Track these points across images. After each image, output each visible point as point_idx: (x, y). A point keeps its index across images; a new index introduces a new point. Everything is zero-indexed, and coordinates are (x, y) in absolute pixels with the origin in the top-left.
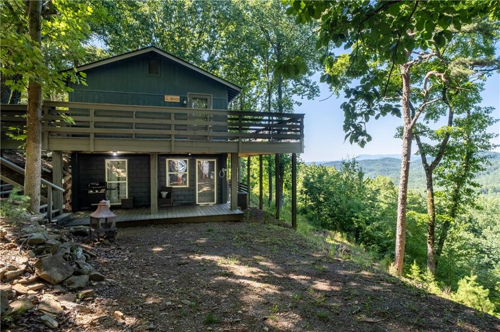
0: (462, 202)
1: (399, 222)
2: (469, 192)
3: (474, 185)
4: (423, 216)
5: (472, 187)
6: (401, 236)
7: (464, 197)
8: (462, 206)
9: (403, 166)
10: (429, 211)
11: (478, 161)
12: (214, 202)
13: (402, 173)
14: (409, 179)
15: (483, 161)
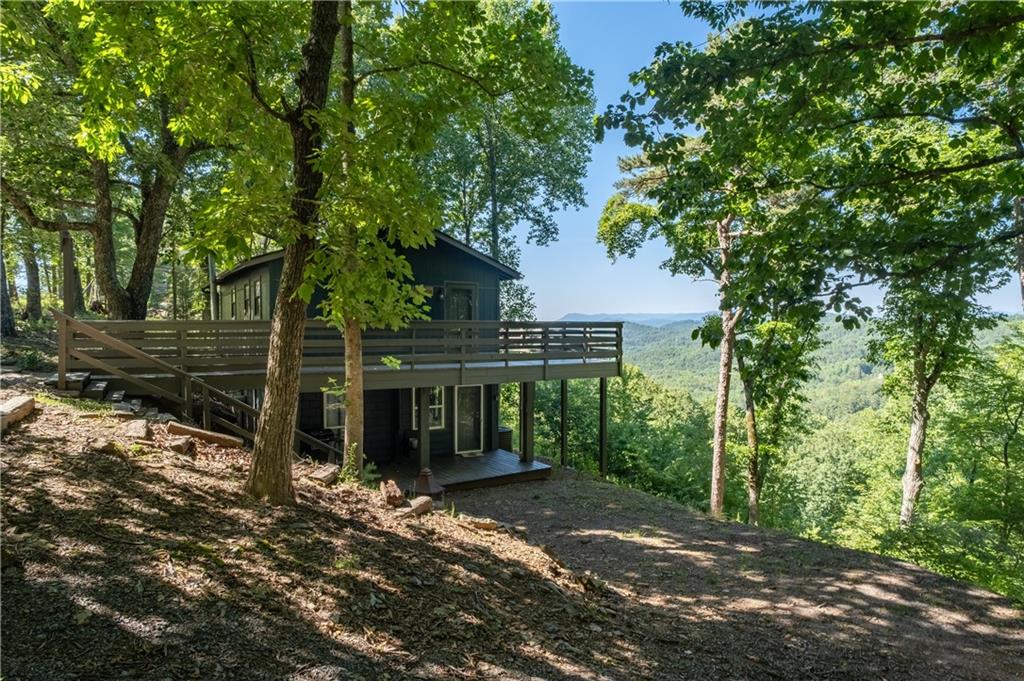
0: (785, 424)
1: (716, 461)
2: (795, 408)
3: (801, 399)
4: (743, 448)
5: (797, 402)
6: (719, 480)
7: (789, 417)
8: (785, 429)
9: (721, 380)
10: (751, 441)
11: (804, 364)
12: (480, 448)
13: (721, 390)
14: (730, 400)
15: (810, 365)
